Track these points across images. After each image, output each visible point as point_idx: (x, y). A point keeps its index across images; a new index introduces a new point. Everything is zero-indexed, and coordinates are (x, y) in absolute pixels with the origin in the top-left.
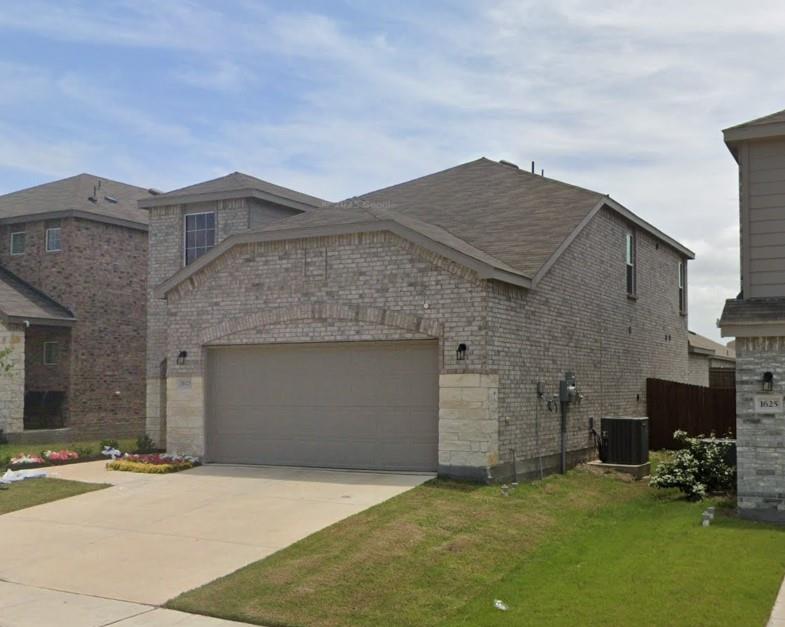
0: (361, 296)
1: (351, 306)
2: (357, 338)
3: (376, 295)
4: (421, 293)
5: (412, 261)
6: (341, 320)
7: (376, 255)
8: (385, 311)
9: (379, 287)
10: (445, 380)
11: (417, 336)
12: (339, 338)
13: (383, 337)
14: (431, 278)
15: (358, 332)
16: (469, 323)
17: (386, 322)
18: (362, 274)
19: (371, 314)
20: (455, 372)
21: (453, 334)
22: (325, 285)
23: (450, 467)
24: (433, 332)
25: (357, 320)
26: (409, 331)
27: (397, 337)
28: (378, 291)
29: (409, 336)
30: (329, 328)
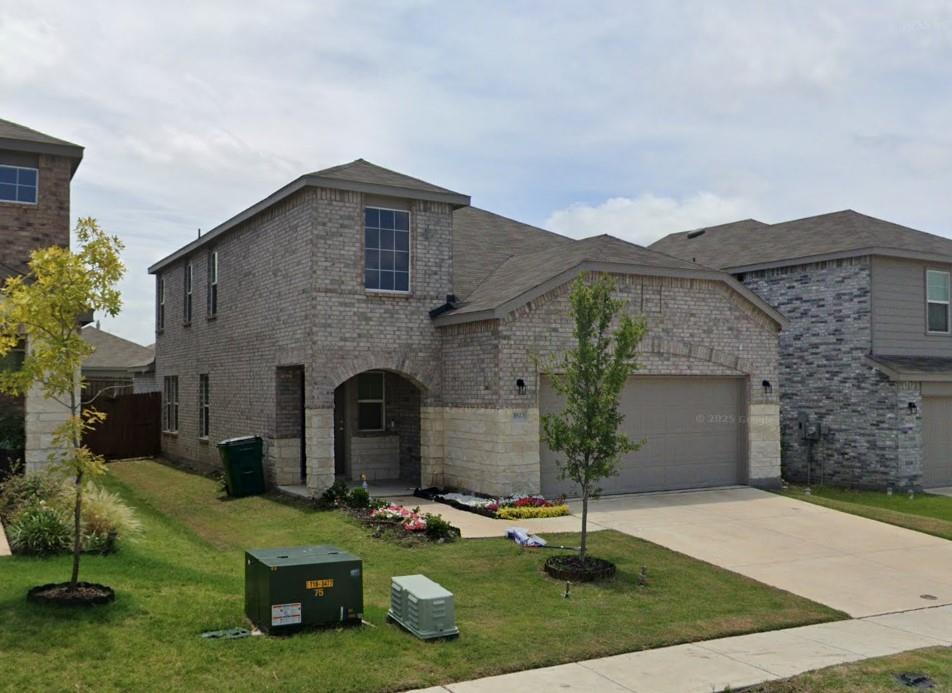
0: (692, 335)
1: (685, 344)
2: (688, 372)
3: (703, 335)
4: (737, 337)
5: (730, 309)
6: (675, 355)
7: (704, 300)
8: (712, 350)
9: (706, 328)
10: (754, 409)
11: (735, 373)
12: (673, 372)
13: (709, 373)
14: (743, 325)
15: (689, 368)
16: (768, 364)
17: (713, 359)
18: (693, 315)
19: (701, 352)
20: (761, 403)
21: (758, 372)
22: (662, 322)
23: (760, 479)
24: (746, 370)
25: (689, 357)
26: (729, 368)
27: (719, 373)
28: (704, 331)
29: (728, 372)
30: (666, 363)
